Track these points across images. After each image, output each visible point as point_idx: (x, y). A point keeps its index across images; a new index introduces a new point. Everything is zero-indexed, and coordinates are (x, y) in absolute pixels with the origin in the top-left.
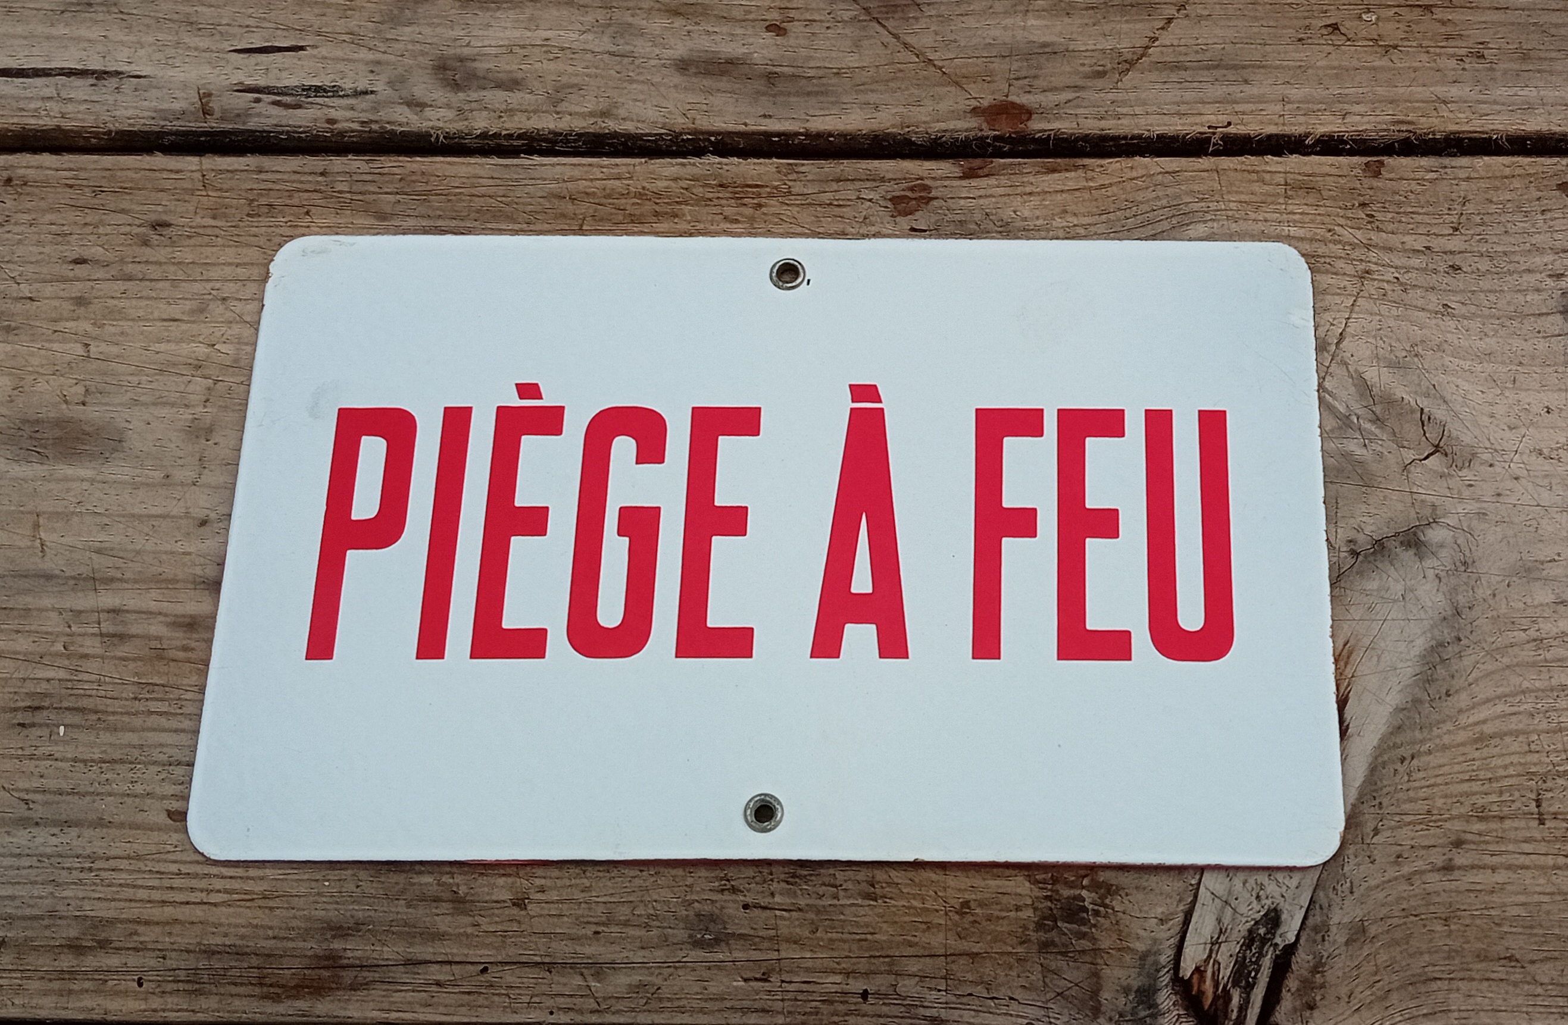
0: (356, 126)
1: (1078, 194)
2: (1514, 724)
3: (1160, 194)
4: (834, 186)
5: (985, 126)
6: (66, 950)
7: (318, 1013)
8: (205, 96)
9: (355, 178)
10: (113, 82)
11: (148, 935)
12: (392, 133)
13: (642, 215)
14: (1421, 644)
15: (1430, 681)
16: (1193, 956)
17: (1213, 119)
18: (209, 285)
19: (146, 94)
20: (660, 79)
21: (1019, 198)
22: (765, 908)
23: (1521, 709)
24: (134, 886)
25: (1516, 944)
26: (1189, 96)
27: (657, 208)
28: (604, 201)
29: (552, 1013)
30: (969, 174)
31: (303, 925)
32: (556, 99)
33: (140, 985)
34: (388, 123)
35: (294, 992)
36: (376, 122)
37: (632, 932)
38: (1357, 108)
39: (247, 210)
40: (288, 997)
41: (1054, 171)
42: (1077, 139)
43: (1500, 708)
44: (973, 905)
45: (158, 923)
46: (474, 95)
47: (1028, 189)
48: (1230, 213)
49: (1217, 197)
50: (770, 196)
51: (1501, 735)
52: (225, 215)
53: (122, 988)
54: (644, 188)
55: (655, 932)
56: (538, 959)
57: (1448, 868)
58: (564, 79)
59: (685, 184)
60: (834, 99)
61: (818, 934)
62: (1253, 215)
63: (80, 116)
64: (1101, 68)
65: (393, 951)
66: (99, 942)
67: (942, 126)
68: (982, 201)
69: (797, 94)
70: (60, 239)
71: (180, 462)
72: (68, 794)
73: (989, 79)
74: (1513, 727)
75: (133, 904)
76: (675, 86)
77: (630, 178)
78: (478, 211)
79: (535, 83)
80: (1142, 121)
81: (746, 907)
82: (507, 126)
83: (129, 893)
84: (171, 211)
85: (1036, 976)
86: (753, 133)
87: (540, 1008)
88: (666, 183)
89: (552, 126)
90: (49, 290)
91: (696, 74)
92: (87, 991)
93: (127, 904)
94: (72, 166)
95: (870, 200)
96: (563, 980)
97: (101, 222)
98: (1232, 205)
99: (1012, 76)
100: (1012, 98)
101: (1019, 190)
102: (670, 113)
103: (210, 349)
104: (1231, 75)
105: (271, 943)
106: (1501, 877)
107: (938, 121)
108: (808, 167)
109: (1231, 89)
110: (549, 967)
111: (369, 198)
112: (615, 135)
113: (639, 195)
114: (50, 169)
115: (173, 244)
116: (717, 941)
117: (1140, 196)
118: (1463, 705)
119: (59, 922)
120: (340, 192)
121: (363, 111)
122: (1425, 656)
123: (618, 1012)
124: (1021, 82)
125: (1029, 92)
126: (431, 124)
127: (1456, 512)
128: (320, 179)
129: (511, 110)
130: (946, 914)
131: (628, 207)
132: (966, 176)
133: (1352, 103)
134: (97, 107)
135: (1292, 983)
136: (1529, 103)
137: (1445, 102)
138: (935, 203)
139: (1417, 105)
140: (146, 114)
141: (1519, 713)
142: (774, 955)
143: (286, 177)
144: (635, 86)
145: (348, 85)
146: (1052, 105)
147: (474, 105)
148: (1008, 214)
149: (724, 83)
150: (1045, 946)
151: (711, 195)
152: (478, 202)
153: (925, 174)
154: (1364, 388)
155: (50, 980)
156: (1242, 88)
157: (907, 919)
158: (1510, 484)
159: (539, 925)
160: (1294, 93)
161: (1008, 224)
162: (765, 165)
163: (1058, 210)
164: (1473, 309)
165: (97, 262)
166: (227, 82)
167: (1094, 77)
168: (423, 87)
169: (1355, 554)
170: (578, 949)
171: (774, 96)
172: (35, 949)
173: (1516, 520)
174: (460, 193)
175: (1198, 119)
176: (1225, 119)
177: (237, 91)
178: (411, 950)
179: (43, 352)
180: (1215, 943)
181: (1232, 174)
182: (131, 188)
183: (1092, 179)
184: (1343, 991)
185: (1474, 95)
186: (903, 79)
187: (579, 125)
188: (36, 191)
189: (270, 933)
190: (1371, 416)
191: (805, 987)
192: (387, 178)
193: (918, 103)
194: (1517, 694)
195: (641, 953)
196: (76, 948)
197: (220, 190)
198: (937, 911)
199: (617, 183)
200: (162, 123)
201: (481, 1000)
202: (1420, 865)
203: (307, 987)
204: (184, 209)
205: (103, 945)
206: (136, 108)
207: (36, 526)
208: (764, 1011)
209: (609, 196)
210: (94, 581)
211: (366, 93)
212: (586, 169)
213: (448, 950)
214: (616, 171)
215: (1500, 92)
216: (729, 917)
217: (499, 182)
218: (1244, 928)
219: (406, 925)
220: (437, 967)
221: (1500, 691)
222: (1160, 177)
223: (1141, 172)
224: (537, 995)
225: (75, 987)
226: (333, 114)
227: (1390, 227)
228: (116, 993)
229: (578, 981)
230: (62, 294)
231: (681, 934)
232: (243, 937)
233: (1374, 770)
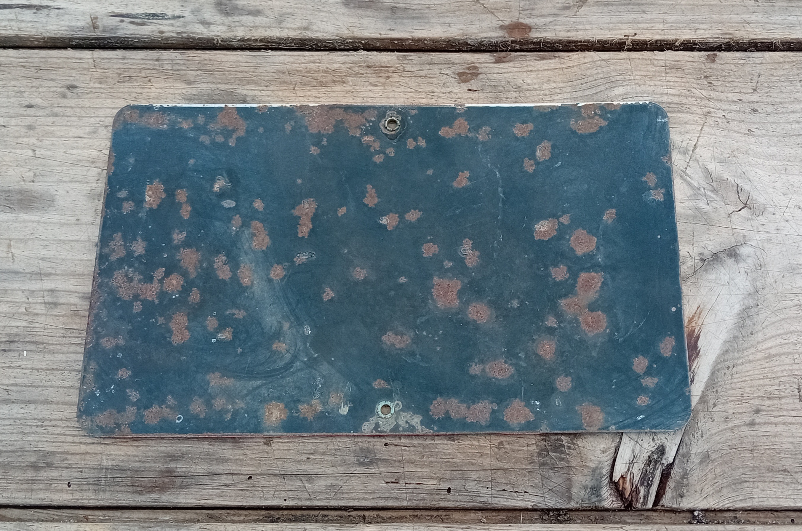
0: (174, 35)
1: (556, 71)
3: (600, 71)
4: (428, 67)
5: (507, 35)
6: (30, 468)
7: (163, 501)
8: (94, 19)
9: (174, 62)
10: (46, 11)
11: (72, 460)
12: (194, 38)
13: (326, 82)
14: (737, 308)
15: (743, 327)
16: (620, 470)
17: (627, 32)
18: (98, 119)
19: (63, 18)
20: (335, 10)
21: (525, 73)
22: (396, 445)
23: (790, 341)
24: (65, 435)
25: (787, 463)
26: (614, 19)
27: (334, 78)
28: (306, 74)
29: (285, 500)
30: (499, 61)
31: (154, 455)
32: (280, 21)
33: (69, 486)
34: (192, 33)
35: (150, 490)
36: (185, 32)
37: (327, 458)
38: (702, 26)
39: (118, 79)
40: (148, 492)
41: (543, 59)
42: (555, 43)
43: (779, 341)
44: (505, 443)
45: (78, 454)
46: (237, 18)
47: (530, 69)
48: (636, 81)
49: (629, 73)
50: (394, 72)
51: (780, 355)
52: (106, 82)
53: (59, 488)
54: (327, 68)
55: (339, 458)
56: (278, 472)
57: (752, 424)
58: (284, 10)
59: (349, 66)
60: (427, 21)
61: (424, 459)
62: (648, 83)
63: (28, 29)
64: (567, 5)
65: (200, 468)
66: (47, 464)
67: (485, 35)
68: (506, 75)
69: (408, 18)
70: (19, 94)
71: (85, 212)
72: (29, 386)
73: (508, 10)
74: (786, 350)
75: (65, 444)
76: (343, 14)
77: (320, 63)
78: (240, 80)
79: (269, 12)
80: (590, 33)
81: (386, 445)
82: (255, 35)
83: (62, 438)
84: (77, 80)
85: (538, 481)
86: (384, 39)
87: (280, 498)
88: (338, 65)
89: (278, 35)
90: (13, 121)
91: (354, 7)
92: (41, 489)
93: (61, 444)
94: (24, 56)
95: (447, 74)
96: (291, 483)
97: (41, 86)
98: (637, 77)
99: (521, 9)
100: (521, 20)
101: (526, 69)
102: (340, 28)
103: (99, 153)
104: (636, 8)
105: (137, 465)
106: (780, 428)
107: (482, 32)
108: (414, 56)
109: (637, 16)
110: (284, 476)
111: (182, 73)
112: (311, 40)
113: (325, 72)
114: (12, 57)
115: (79, 97)
116: (371, 463)
117: (588, 72)
118: (760, 339)
119: (25, 453)
120: (167, 70)
121: (178, 27)
122: (740, 314)
123: (320, 499)
124: (525, 12)
125: (530, 17)
126: (213, 34)
127: (755, 239)
128: (156, 63)
129: (257, 26)
130: (491, 448)
131: (319, 78)
132: (497, 62)
133: (699, 23)
134: (38, 25)
135: (671, 484)
136: (793, 24)
137: (748, 23)
138: (481, 76)
139: (734, 25)
140: (63, 28)
141: (789, 343)
142: (402, 470)
143: (138, 62)
144: (321, 14)
145: (170, 13)
146: (542, 24)
147: (237, 24)
148: (519, 81)
149: (369, 12)
150: (543, 465)
151: (362, 72)
152: (240, 75)
153: (476, 61)
154: (708, 174)
155: (22, 484)
156: (642, 15)
157: (471, 451)
158: (783, 224)
159: (278, 455)
160: (668, 18)
161: (519, 87)
162: (391, 56)
163: (545, 80)
164: (764, 132)
165: (39, 107)
166: (106, 12)
167: (564, 9)
168: (209, 14)
169: (702, 260)
170: (299, 467)
171: (395, 19)
172: (13, 467)
173: (787, 243)
174: (230, 71)
175: (619, 32)
176: (633, 32)
177: (112, 16)
178: (211, 468)
179: (11, 154)
180: (632, 463)
181: (637, 61)
182: (56, 68)
183: (564, 63)
184: (698, 488)
185: (764, 20)
186: (463, 10)
187: (293, 34)
188: (6, 69)
189: (137, 459)
190: (711, 188)
191: (418, 486)
192: (191, 62)
193: (471, 23)
194: (788, 333)
195: (332, 469)
196: (35, 467)
197: (103, 68)
198: (486, 447)
199: (313, 65)
200: (72, 33)
201: (248, 494)
202: (738, 422)
203: (157, 487)
204: (84, 79)
205: (49, 465)
206: (58, 25)
207: (9, 246)
208: (397, 499)
209: (309, 72)
210: (40, 275)
211: (179, 17)
212: (296, 57)
213: (230, 468)
214: (312, 59)
215: (777, 18)
216: (378, 450)
217: (251, 65)
218: (646, 456)
219: (208, 454)
220: (225, 476)
221: (779, 332)
222: (599, 62)
223: (590, 60)
224: (277, 491)
225: (35, 487)
226: (162, 28)
227: (721, 89)
228: (58, 491)
229: (299, 483)
230: (21, 124)
231: (353, 459)
232: (122, 461)
233: (713, 373)
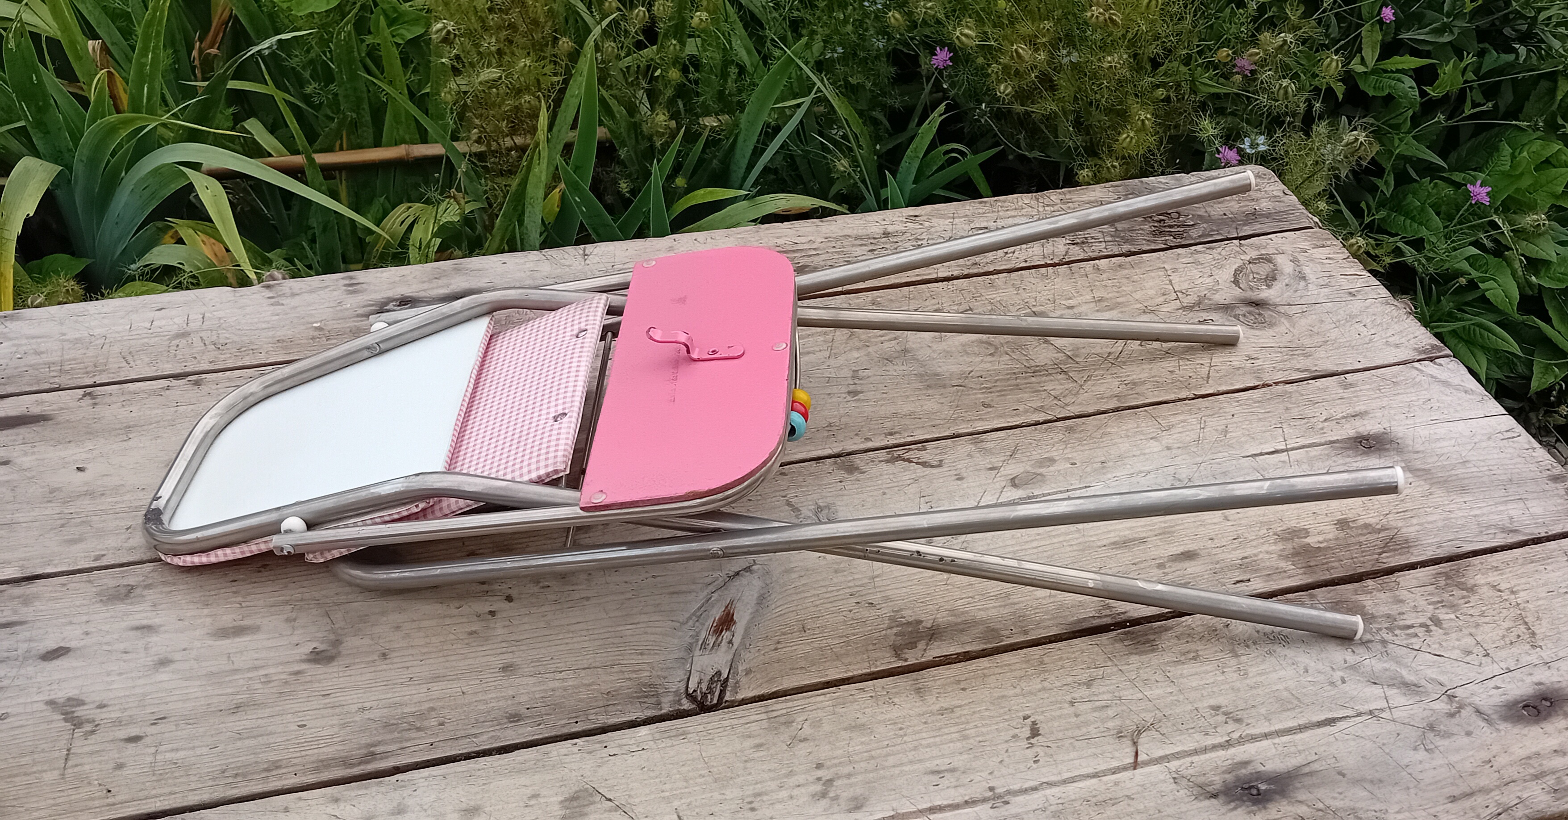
2: (791, 609)
6: (264, 771)
11: (296, 760)
14: (756, 595)
15: (761, 604)
16: (692, 686)
24: (288, 748)
25: (802, 663)
29: (458, 750)
31: (358, 746)
33: (296, 775)
45: (299, 757)
57: (776, 649)
75: (289, 753)
83: (286, 750)
92: (274, 781)
93: (286, 754)
105: (346, 753)
118: (771, 608)
119: (259, 764)
122: (758, 598)
127: (762, 560)
155: (259, 781)
169: (729, 577)
172: (252, 773)
173: (782, 559)
180: (700, 683)
184: (747, 686)
189: (345, 751)
191: (554, 724)
195: (491, 728)
205: (279, 766)
208: (541, 734)
216: (523, 713)
218: (708, 678)
220: (417, 746)
224: (453, 747)
225: (270, 781)
228: (287, 779)
230: (228, 591)
232: (334, 754)
233: (747, 630)
